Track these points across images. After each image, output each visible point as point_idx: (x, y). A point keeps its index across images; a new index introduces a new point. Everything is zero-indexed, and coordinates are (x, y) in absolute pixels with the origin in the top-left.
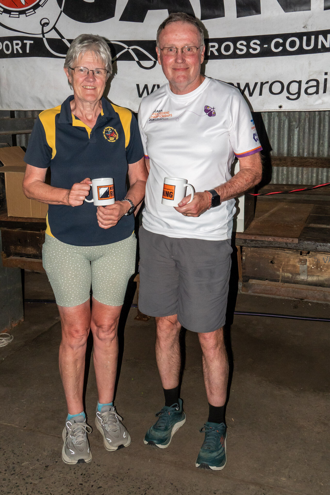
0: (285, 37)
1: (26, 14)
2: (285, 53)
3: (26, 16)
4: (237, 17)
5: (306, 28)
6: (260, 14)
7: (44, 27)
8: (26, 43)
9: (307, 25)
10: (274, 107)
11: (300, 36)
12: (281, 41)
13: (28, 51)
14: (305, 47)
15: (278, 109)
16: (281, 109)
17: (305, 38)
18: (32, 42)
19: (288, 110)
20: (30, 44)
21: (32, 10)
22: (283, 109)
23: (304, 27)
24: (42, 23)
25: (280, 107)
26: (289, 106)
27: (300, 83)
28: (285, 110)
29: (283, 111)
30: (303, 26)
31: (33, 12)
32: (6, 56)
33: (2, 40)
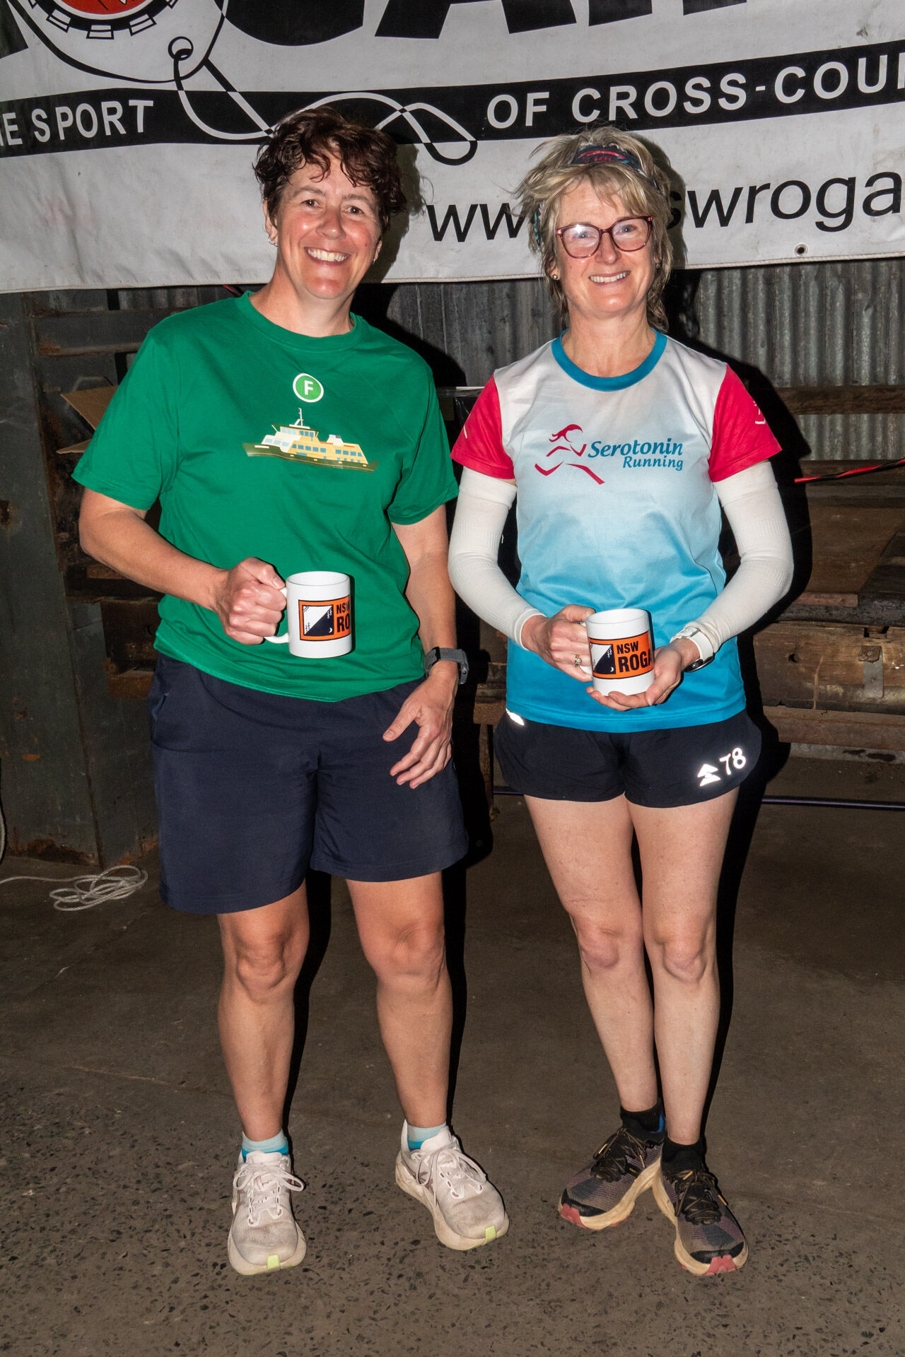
0: (810, 61)
1: (130, 27)
2: (811, 104)
3: (132, 34)
4: (686, 12)
5: (867, 34)
7: (180, 62)
8: (135, 108)
9: (868, 25)
10: (786, 254)
11: (849, 56)
12: (800, 73)
13: (140, 129)
14: (863, 87)
15: (794, 257)
16: (804, 255)
17: (862, 62)
18: (150, 103)
19: (822, 257)
20: (146, 108)
21: (146, 17)
22: (807, 257)
23: (859, 33)
24: (174, 51)
25: (801, 250)
26: (825, 247)
27: (850, 183)
28: (813, 257)
29: (806, 260)
30: (858, 29)
31: (150, 22)
32: (85, 144)
33: (72, 100)
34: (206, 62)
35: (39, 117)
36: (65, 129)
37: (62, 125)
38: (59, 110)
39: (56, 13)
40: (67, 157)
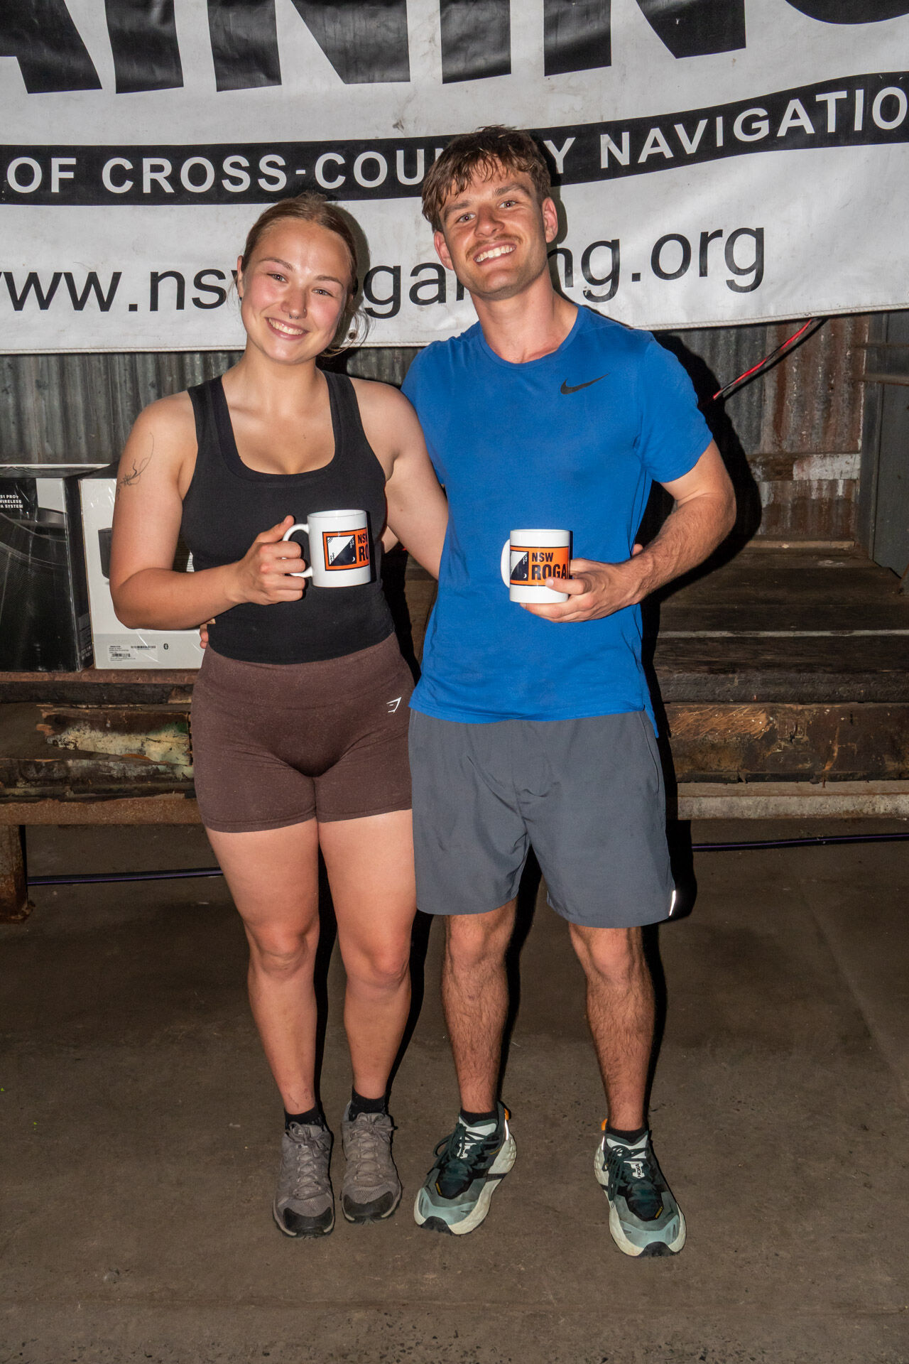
0: (350, 149)
2: (353, 191)
4: (219, 90)
5: (403, 127)
6: (279, 83)
9: (403, 120)
11: (387, 147)
12: (340, 160)
14: (403, 179)
16: (356, 340)
17: (400, 154)
23: (396, 126)
27: (396, 272)
28: (364, 343)
30: (395, 122)
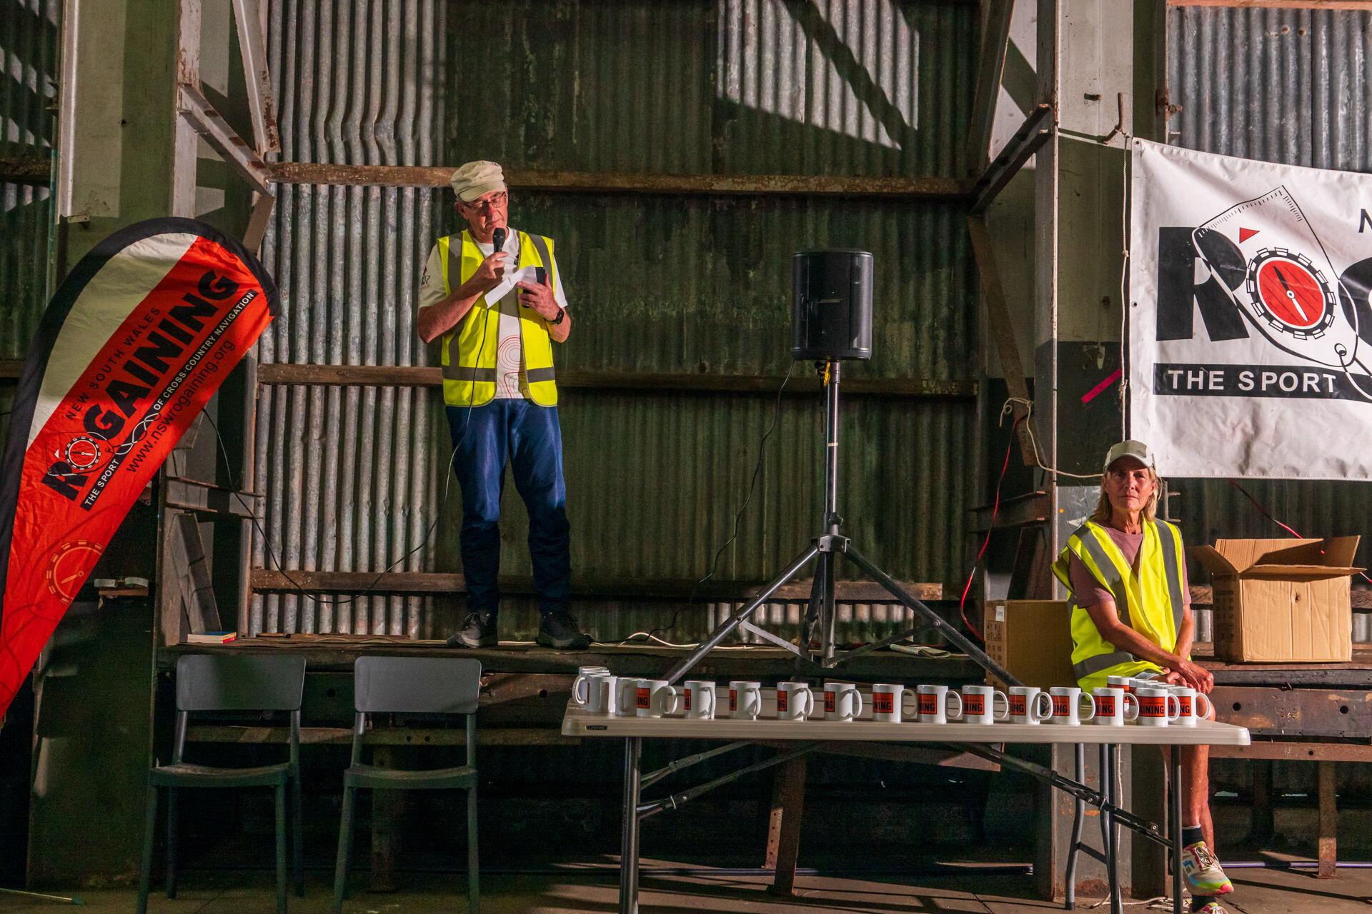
31: (1321, 334)
32: (1282, 394)
33: (1279, 370)
34: (1354, 359)
35: (1246, 376)
36: (1267, 385)
37: (1265, 383)
38: (1265, 375)
39: (1274, 322)
40: (1264, 401)
